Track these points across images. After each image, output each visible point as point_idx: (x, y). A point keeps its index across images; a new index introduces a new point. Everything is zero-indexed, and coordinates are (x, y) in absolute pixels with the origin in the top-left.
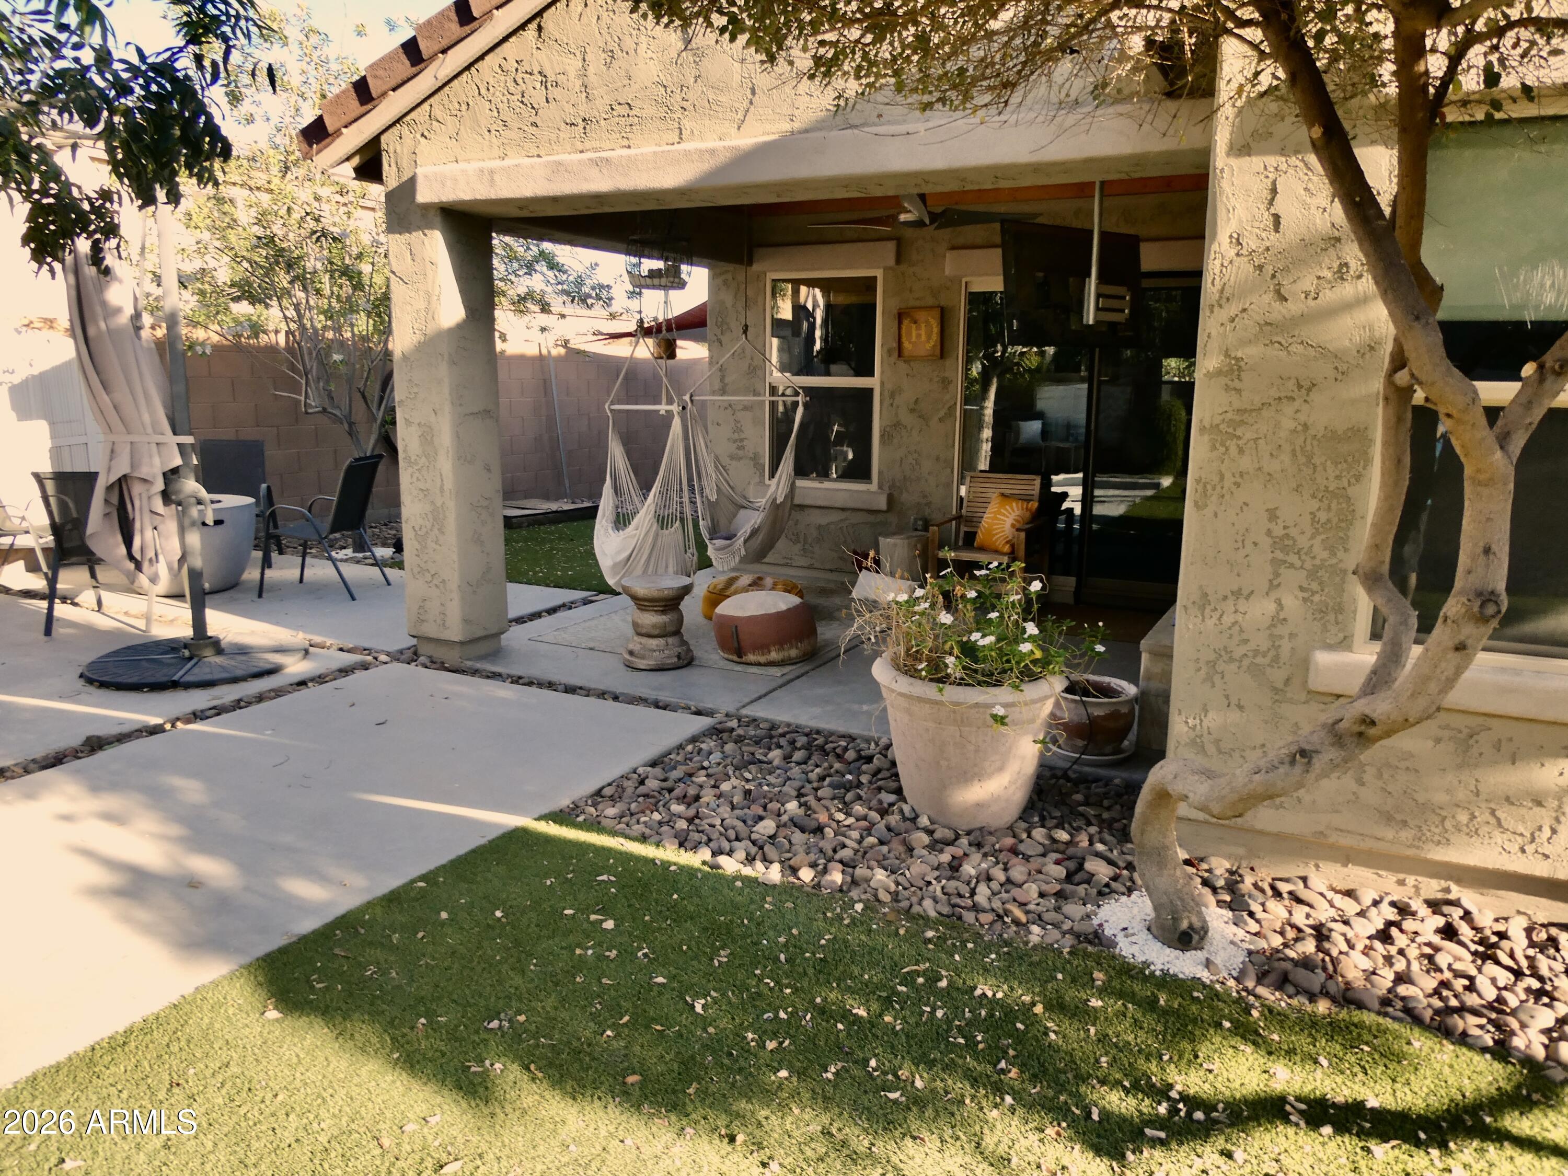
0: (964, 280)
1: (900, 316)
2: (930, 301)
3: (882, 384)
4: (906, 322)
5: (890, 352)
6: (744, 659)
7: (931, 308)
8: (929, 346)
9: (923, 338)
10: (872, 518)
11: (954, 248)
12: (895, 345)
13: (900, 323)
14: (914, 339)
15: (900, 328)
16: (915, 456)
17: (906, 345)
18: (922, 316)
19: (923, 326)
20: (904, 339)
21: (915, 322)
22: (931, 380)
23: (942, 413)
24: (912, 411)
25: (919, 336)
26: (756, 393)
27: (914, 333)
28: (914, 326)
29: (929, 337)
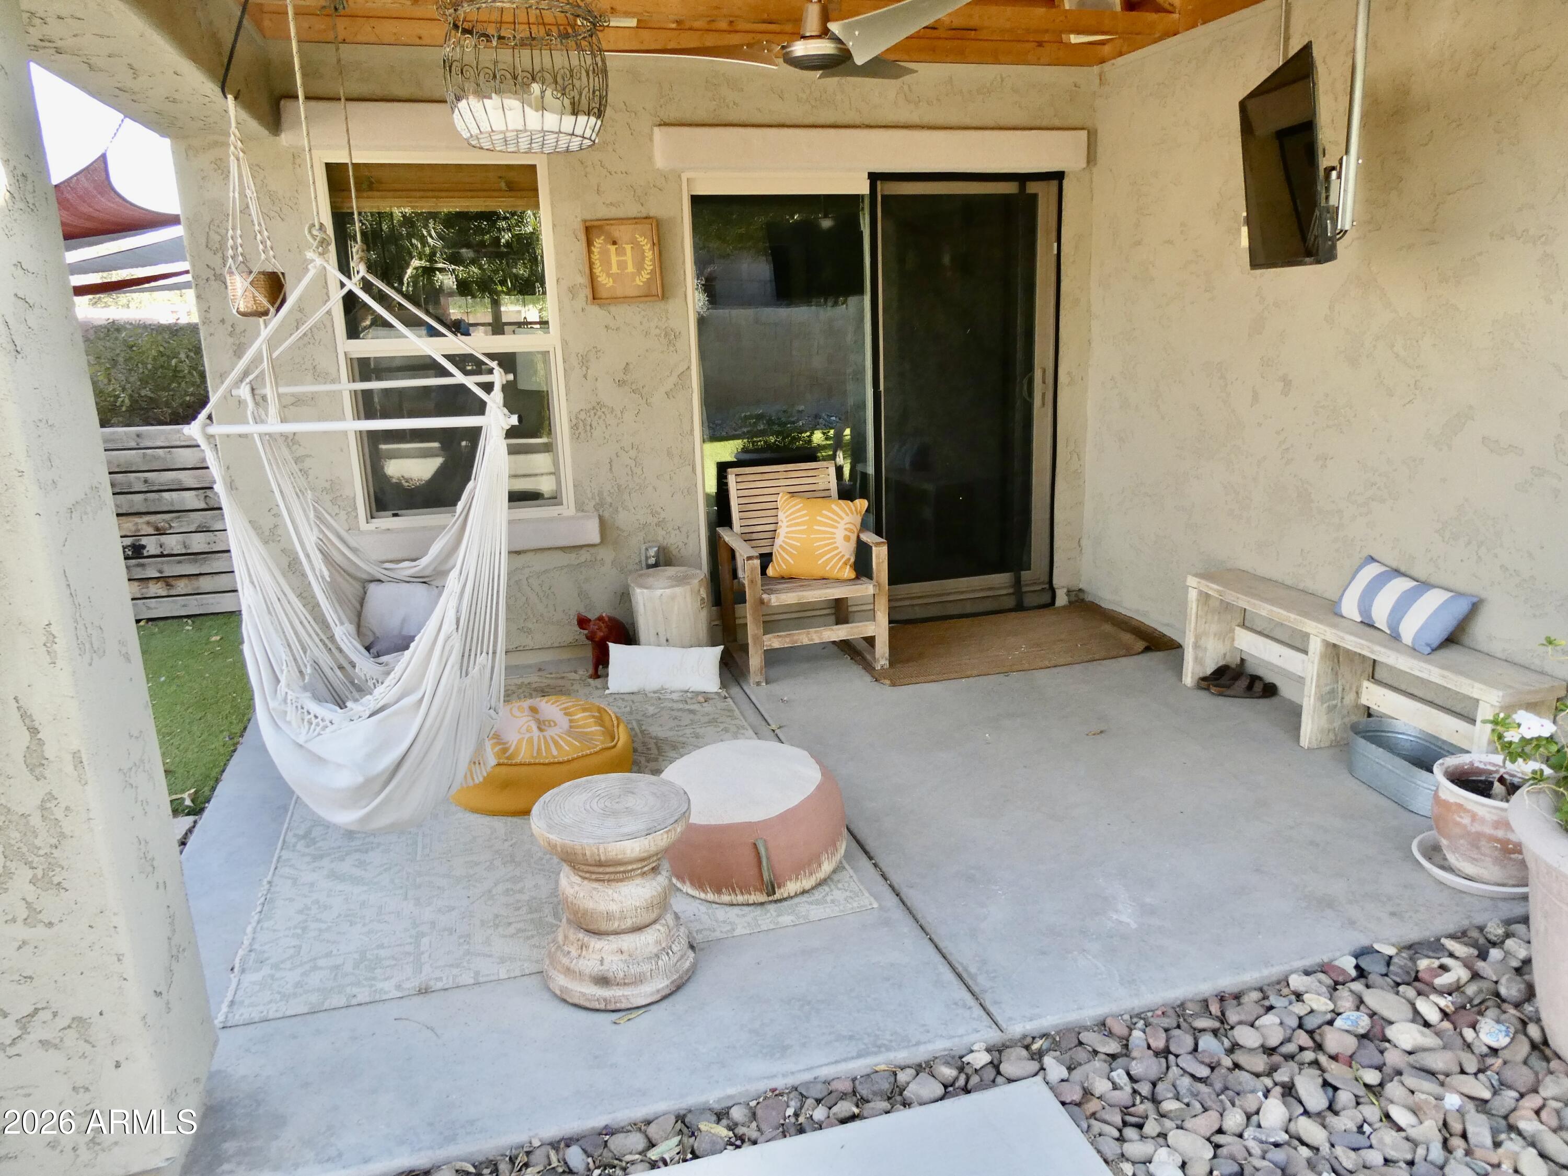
0: (684, 177)
1: (590, 231)
2: (633, 210)
3: (565, 343)
4: (598, 243)
5: (572, 291)
6: (777, 896)
7: (636, 220)
8: (639, 282)
9: (630, 269)
10: (572, 558)
11: (664, 124)
12: (583, 280)
13: (589, 243)
14: (614, 269)
15: (590, 252)
16: (633, 453)
17: (602, 279)
18: (621, 232)
19: (628, 247)
20: (598, 270)
21: (614, 243)
22: (647, 334)
23: (669, 384)
24: (621, 383)
25: (622, 265)
26: (319, 376)
27: (614, 259)
28: (613, 248)
29: (640, 267)
